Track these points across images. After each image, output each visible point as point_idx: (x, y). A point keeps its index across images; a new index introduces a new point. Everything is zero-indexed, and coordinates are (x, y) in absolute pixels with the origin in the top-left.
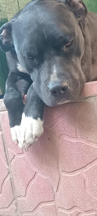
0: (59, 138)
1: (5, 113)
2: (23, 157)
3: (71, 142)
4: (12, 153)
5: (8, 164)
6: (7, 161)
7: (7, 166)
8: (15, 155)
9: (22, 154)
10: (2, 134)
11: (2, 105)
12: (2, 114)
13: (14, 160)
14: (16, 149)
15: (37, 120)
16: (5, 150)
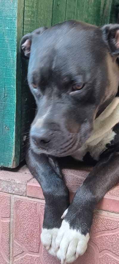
0: (100, 252)
1: (23, 199)
2: (37, 257)
3: (116, 260)
4: (21, 248)
5: (10, 258)
6: (9, 254)
7: (8, 260)
8: (24, 252)
9: (37, 253)
10: (10, 223)
11: (20, 189)
12: (18, 198)
13: (21, 256)
14: (28, 246)
15: (85, 236)
16: (10, 242)
